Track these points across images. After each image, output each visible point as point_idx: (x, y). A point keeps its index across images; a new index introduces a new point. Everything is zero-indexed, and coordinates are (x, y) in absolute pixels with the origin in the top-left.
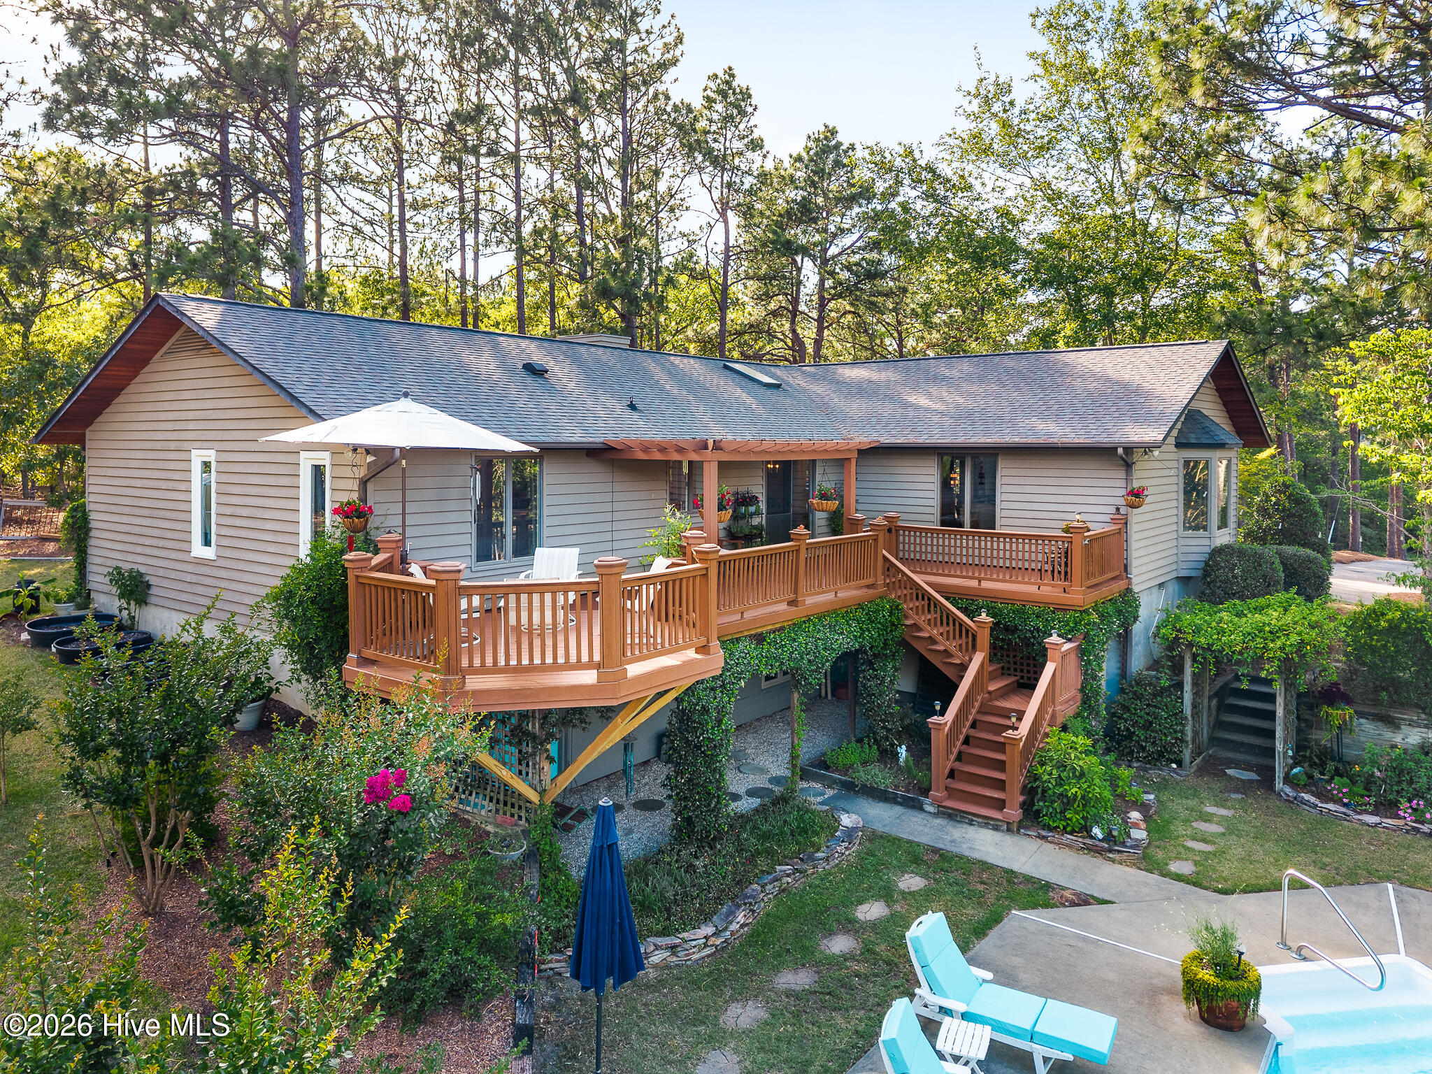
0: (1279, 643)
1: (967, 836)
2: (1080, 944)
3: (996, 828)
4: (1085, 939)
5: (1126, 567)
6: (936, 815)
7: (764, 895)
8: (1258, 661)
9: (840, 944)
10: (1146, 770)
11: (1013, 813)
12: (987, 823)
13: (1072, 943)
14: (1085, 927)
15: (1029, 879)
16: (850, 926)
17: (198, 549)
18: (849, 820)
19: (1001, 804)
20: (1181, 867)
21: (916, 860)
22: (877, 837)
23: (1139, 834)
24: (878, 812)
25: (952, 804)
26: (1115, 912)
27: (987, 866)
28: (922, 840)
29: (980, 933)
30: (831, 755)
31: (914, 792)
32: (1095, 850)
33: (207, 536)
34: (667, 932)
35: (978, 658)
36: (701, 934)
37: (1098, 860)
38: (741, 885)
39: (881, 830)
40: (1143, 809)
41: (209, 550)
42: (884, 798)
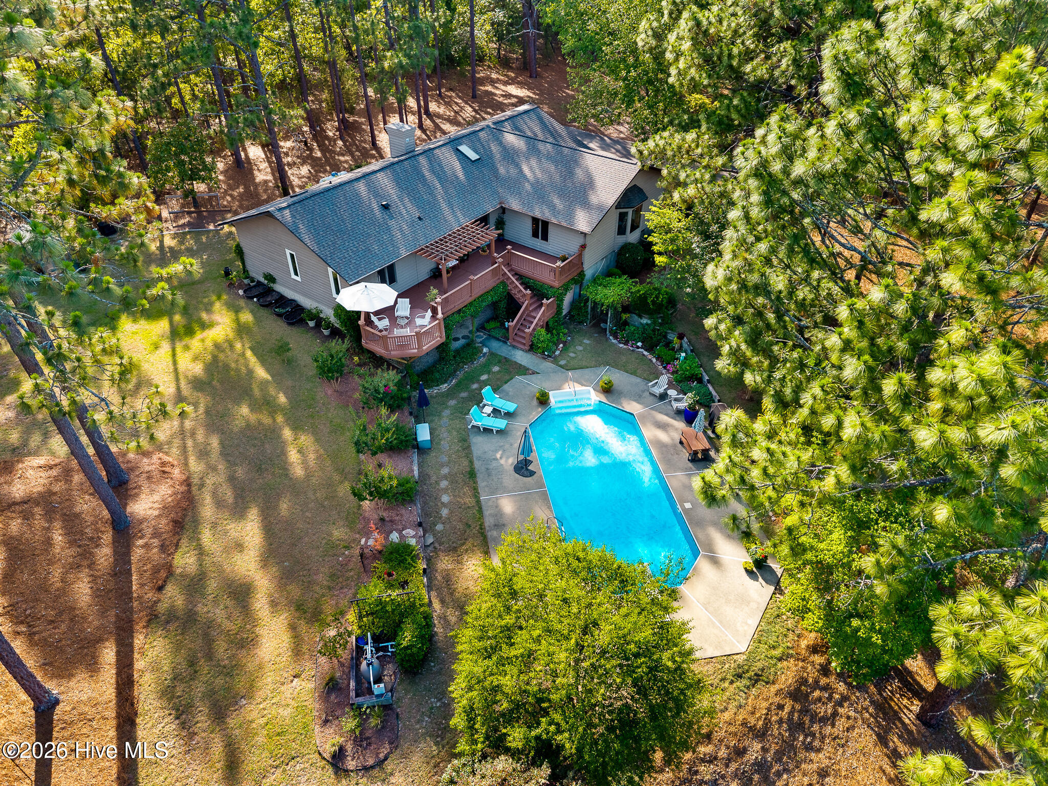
0: (609, 302)
1: (515, 353)
3: (523, 351)
4: (528, 384)
6: (510, 346)
7: (460, 375)
9: (475, 386)
10: (577, 325)
11: (527, 348)
12: (521, 349)
13: (525, 385)
14: (529, 380)
15: (523, 366)
16: (479, 381)
17: (294, 276)
18: (485, 350)
19: (524, 344)
20: (562, 362)
21: (499, 362)
22: (492, 354)
23: (557, 353)
24: (495, 345)
25: (514, 344)
26: (539, 376)
27: (516, 363)
28: (503, 355)
29: (506, 383)
30: (486, 325)
31: (505, 340)
32: (544, 359)
33: (296, 274)
34: (438, 385)
35: (527, 302)
36: (444, 387)
37: (543, 361)
38: (455, 372)
39: (494, 351)
40: (565, 343)
41: (298, 279)
42: (498, 339)
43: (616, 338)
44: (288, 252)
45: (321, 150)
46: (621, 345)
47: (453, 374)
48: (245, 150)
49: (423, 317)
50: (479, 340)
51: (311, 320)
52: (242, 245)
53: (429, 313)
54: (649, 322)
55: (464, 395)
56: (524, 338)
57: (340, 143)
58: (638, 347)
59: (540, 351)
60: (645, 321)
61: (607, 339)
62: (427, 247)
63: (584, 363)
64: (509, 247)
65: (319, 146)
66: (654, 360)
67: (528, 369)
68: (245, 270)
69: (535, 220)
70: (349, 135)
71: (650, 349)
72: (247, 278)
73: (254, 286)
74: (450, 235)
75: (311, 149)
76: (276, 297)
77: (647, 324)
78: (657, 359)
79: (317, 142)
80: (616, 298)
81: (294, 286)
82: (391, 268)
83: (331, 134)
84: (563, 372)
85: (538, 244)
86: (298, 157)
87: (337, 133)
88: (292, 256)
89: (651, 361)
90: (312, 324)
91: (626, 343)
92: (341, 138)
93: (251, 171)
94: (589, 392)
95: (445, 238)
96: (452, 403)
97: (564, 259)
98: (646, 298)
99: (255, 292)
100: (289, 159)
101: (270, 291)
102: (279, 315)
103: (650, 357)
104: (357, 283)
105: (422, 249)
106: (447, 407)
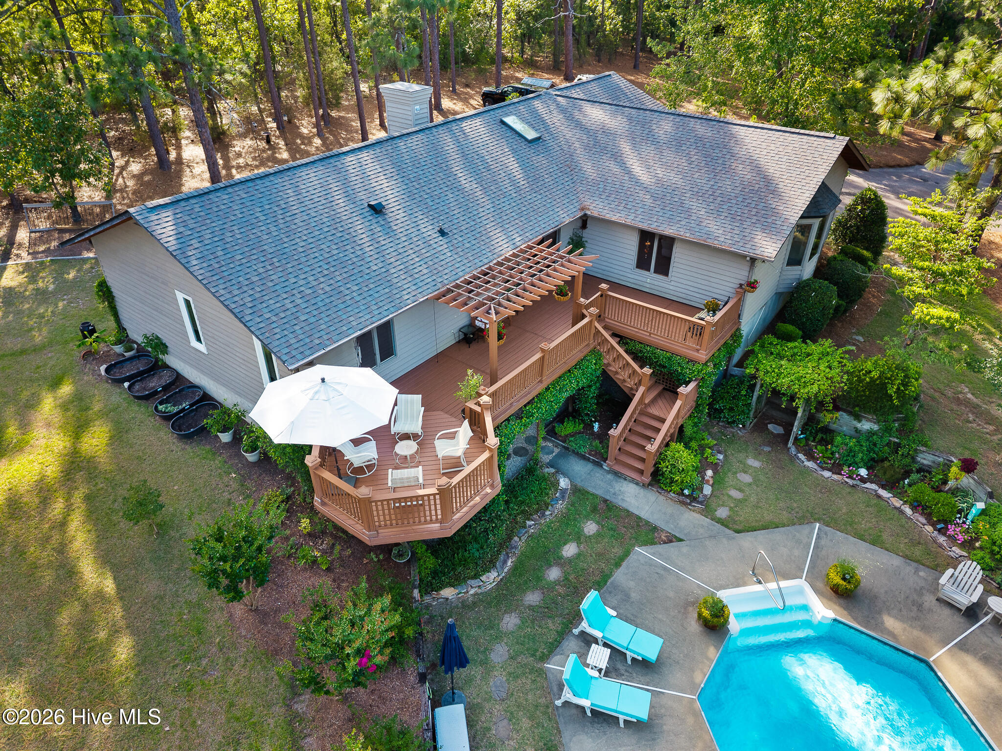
0: (806, 391)
1: (622, 489)
2: (662, 572)
3: (637, 484)
4: (665, 569)
5: (739, 315)
6: (609, 472)
7: (520, 542)
8: (792, 398)
9: (554, 574)
10: (726, 427)
11: (647, 479)
12: (633, 481)
13: (659, 571)
14: (666, 560)
15: (647, 523)
16: (560, 561)
17: (194, 343)
18: (564, 483)
19: (641, 472)
20: (722, 513)
21: (594, 510)
22: (577, 491)
23: (707, 490)
24: (579, 468)
25: (617, 468)
26: (684, 547)
27: (629, 514)
28: (599, 492)
29: (618, 565)
30: (558, 428)
31: (599, 458)
32: (683, 503)
33: (199, 339)
34: (476, 576)
35: (642, 389)
36: (491, 578)
37: (683, 508)
38: (510, 538)
39: (580, 484)
40: (715, 467)
41: (201, 347)
42: (583, 457)
43: (811, 457)
44: (180, 297)
45: (289, 150)
46: (827, 474)
47: (505, 544)
48: (179, 147)
49: (452, 436)
50: (546, 458)
51: (225, 430)
52: (111, 282)
53: (465, 431)
54: (876, 427)
55: (533, 598)
56: (643, 460)
57: (317, 142)
58: (863, 480)
59: (676, 488)
60: (866, 426)
61: (793, 459)
62: (458, 286)
63: (768, 517)
64: (604, 286)
65: (286, 145)
66: (908, 511)
67: (655, 529)
68: (121, 329)
69: (646, 236)
70: (331, 132)
71: (891, 485)
72: (119, 342)
73: (131, 359)
74: (500, 264)
75: (273, 148)
76: (166, 378)
77: (871, 433)
78: (914, 508)
79: (285, 139)
80: (825, 385)
81: (196, 359)
82: (386, 330)
83: (305, 131)
84: (730, 539)
85: (649, 280)
86: (254, 159)
87: (315, 130)
88: (187, 303)
89: (902, 512)
90: (225, 437)
91: (836, 469)
92: (320, 134)
93: (179, 175)
94: (801, 592)
95: (490, 268)
96: (510, 622)
97: (713, 308)
98: (883, 386)
99: (130, 370)
100: (241, 161)
101: (158, 367)
102: (167, 417)
103: (897, 503)
104: (311, 364)
105: (449, 291)
106: (498, 638)
